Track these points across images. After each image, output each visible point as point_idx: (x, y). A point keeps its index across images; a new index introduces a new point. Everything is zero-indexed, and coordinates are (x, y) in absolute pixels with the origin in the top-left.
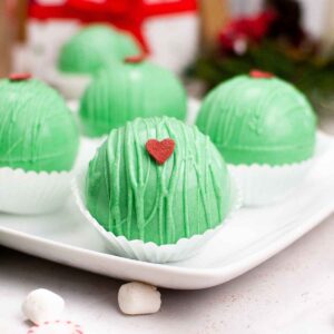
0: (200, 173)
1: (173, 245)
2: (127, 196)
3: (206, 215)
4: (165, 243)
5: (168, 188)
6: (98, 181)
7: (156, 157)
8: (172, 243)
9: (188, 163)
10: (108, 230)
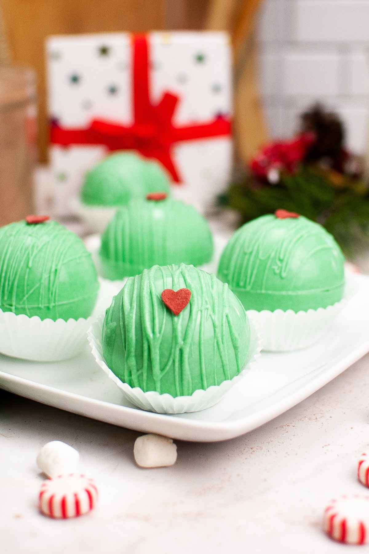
0: (217, 323)
1: (189, 397)
2: (142, 347)
3: (223, 366)
4: (182, 394)
5: (184, 339)
6: (113, 331)
7: (172, 307)
8: (188, 395)
9: (204, 313)
10: (124, 382)
